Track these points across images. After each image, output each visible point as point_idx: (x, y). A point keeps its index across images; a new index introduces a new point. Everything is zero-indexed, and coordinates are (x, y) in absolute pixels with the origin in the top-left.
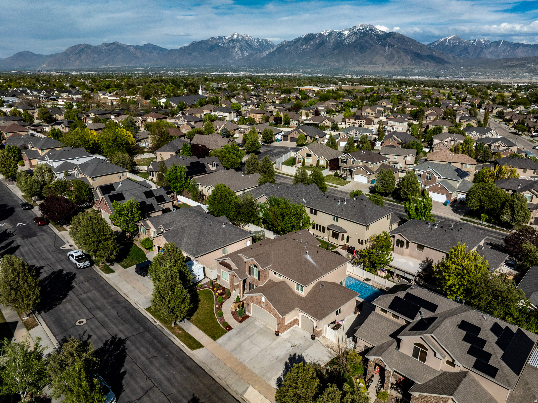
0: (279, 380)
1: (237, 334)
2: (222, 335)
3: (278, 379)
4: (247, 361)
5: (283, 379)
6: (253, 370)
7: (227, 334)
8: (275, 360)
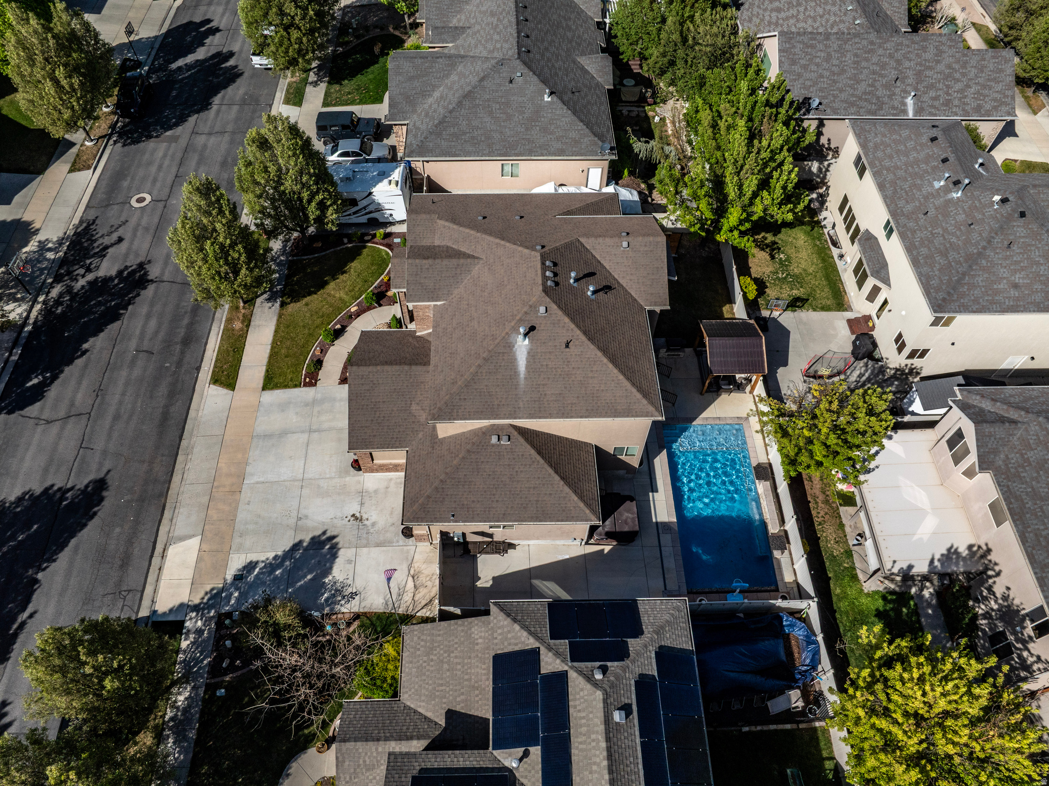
0: (251, 566)
1: (307, 405)
2: (286, 386)
3: (251, 562)
4: (255, 479)
5: (257, 570)
6: (241, 506)
7: (296, 391)
8: (292, 521)
